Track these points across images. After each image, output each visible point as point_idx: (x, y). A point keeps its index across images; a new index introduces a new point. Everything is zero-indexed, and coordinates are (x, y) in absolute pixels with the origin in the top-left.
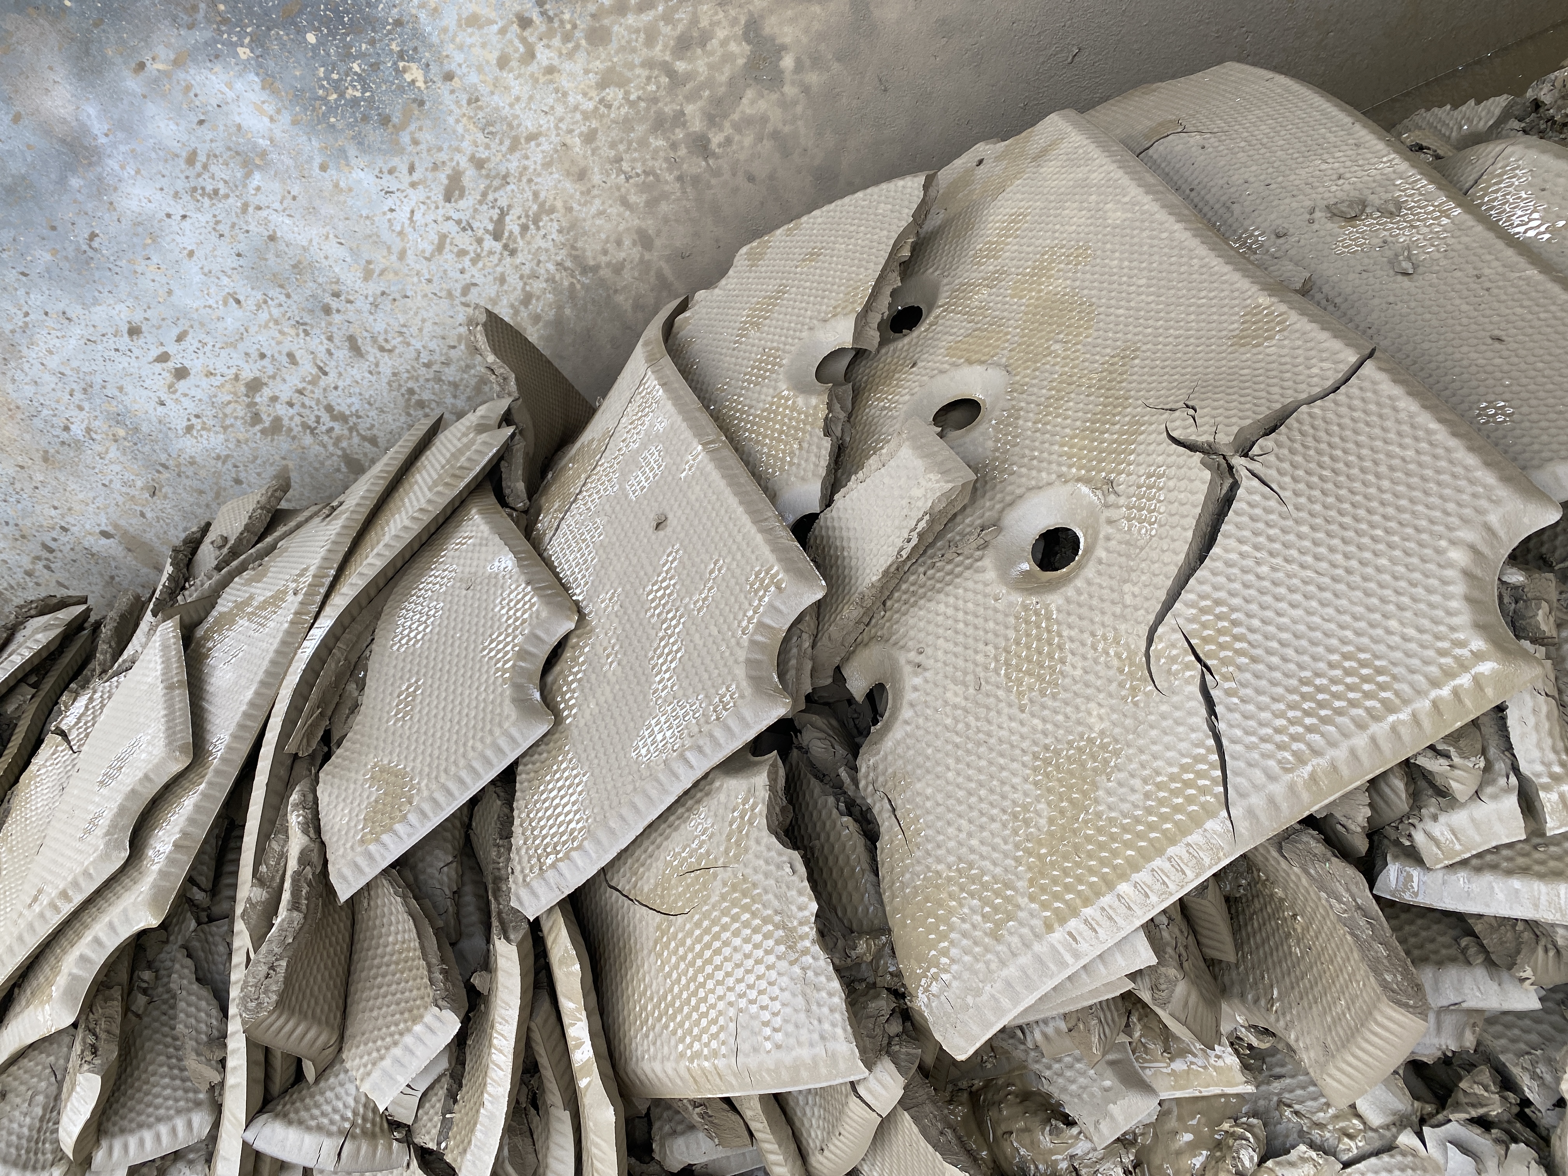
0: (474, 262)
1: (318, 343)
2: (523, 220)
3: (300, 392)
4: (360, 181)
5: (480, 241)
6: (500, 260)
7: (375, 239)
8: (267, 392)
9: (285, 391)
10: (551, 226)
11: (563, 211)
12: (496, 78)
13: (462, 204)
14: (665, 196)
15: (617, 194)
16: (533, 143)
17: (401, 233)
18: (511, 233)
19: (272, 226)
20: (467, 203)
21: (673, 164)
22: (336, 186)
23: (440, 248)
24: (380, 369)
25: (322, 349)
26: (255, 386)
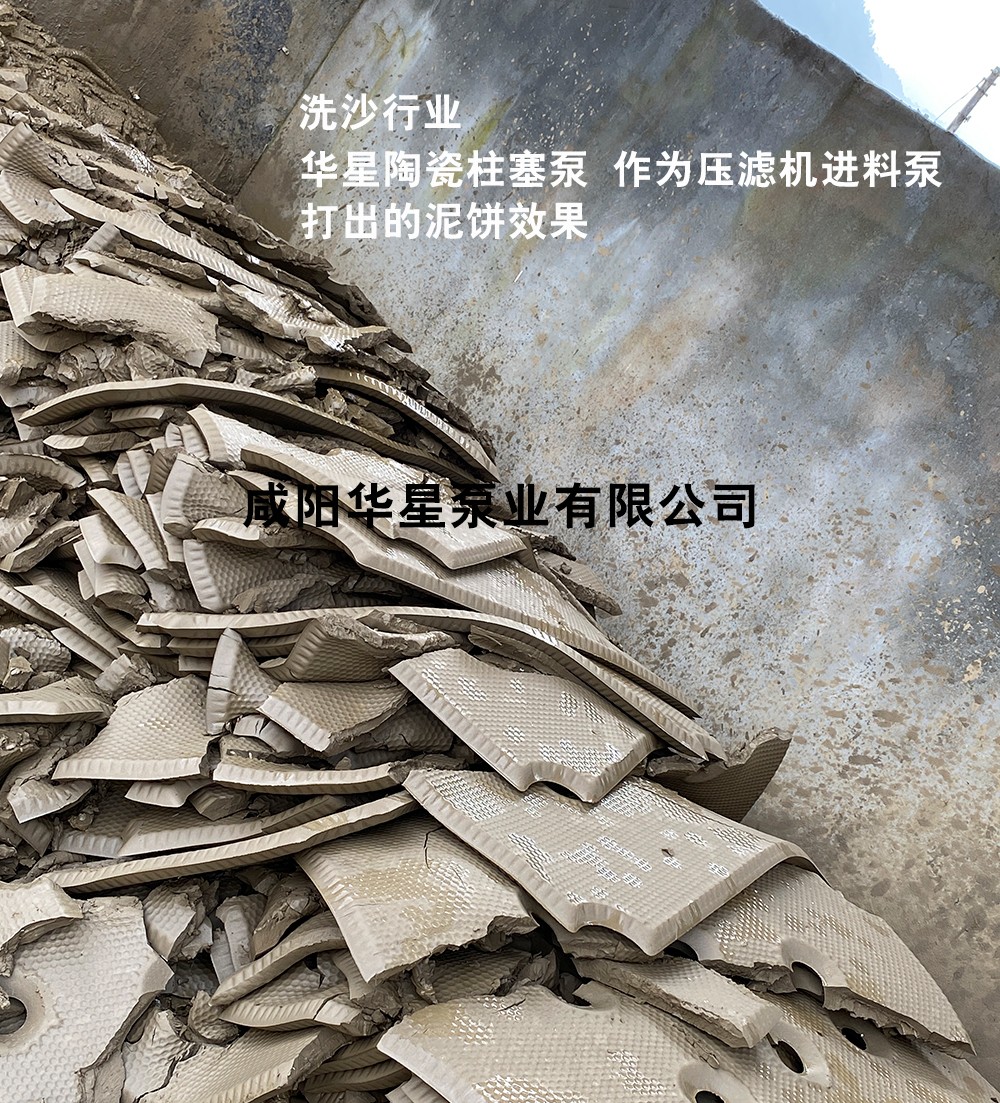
0: (827, 743)
1: (729, 626)
2: (873, 780)
3: (682, 616)
4: (873, 641)
5: (846, 745)
6: (833, 765)
7: (828, 659)
8: (677, 591)
9: (682, 604)
10: (873, 804)
11: (889, 811)
12: (987, 738)
13: (874, 726)
14: (923, 900)
15: (915, 857)
16: (941, 777)
17: (838, 680)
18: (859, 771)
19: (821, 578)
20: (877, 730)
21: (954, 902)
22: (866, 624)
23: (833, 714)
24: (715, 679)
25: (724, 630)
26: (681, 581)
